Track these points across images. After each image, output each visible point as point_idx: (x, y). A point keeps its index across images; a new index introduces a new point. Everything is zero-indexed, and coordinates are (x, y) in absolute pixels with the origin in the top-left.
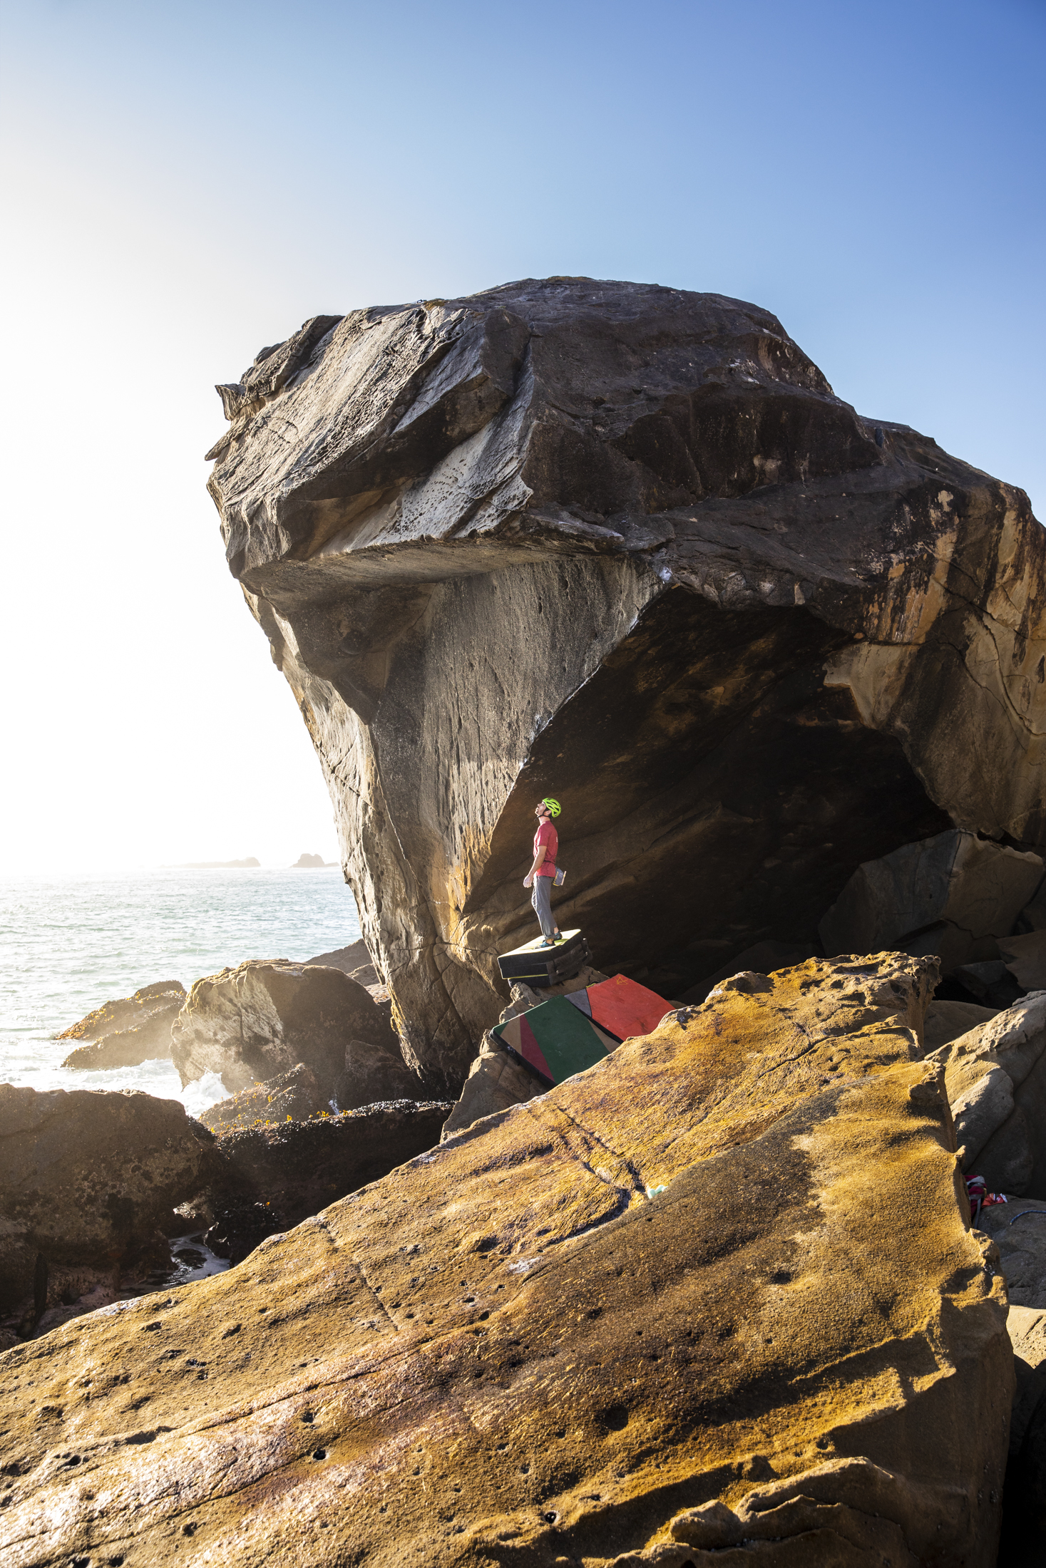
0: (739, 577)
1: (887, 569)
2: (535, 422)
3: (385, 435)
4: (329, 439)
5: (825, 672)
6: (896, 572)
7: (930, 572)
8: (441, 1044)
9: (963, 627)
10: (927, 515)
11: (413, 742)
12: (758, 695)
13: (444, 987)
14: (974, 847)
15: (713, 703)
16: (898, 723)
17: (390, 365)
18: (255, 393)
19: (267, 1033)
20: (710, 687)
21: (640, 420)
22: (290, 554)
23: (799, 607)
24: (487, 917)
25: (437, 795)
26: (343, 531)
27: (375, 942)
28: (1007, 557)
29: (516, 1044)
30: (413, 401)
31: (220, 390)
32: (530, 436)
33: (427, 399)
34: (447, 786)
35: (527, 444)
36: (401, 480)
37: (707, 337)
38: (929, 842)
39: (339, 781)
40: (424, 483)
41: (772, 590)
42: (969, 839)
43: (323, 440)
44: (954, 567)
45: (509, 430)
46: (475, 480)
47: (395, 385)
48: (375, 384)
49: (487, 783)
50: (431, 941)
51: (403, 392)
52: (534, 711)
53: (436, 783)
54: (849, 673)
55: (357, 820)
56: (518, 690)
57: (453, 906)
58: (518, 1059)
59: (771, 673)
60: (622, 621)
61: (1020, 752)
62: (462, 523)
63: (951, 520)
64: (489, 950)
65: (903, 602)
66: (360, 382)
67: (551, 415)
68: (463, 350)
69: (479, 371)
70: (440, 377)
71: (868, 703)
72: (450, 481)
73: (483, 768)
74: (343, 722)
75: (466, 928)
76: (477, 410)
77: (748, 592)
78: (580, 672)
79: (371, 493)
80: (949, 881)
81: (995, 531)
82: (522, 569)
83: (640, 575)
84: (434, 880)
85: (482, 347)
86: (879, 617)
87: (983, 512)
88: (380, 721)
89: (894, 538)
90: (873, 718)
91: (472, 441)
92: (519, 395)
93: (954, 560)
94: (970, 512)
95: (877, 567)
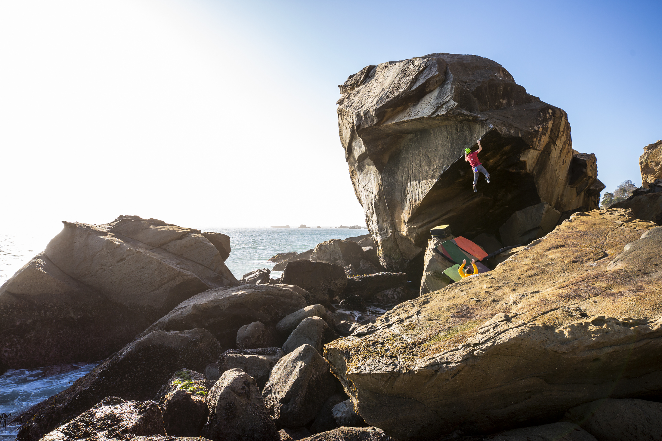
0: (506, 129)
1: (539, 129)
2: (454, 86)
3: (409, 91)
4: (389, 93)
5: (521, 157)
6: (540, 130)
7: (547, 131)
8: (394, 258)
9: (550, 147)
10: (546, 116)
11: (394, 177)
12: (500, 163)
13: (397, 243)
14: (548, 207)
15: (489, 164)
16: (534, 172)
17: (405, 74)
18: (352, 86)
19: (337, 257)
20: (489, 160)
21: (477, 87)
22: (376, 124)
23: (520, 137)
24: (413, 224)
25: (401, 191)
26: (392, 117)
27: (375, 232)
28: (562, 129)
29: (441, 251)
30: (416, 82)
31: (340, 86)
32: (454, 89)
33: (421, 81)
34: (405, 188)
35: (453, 92)
36: (410, 104)
37: (487, 67)
38: (536, 206)
39: (366, 190)
40: (418, 104)
41: (513, 133)
42: (547, 205)
43: (386, 94)
44: (552, 130)
45: (446, 89)
46: (437, 101)
47: (410, 78)
48: (402, 78)
49: (422, 187)
50: (394, 231)
51: (413, 80)
52: (443, 165)
53: (402, 188)
54: (527, 157)
55: (372, 200)
56: (437, 161)
57: (403, 221)
58: (442, 255)
59: (505, 157)
60: (475, 139)
61: (556, 183)
62: (434, 113)
63: (552, 117)
64: (414, 232)
65: (541, 138)
66: (395, 78)
67: (458, 84)
68: (431, 68)
69: (438, 73)
70: (424, 75)
71: (529, 166)
72: (427, 103)
73: (421, 183)
74: (367, 175)
75: (407, 227)
76: (435, 84)
77: (508, 133)
78: (460, 154)
79: (401, 107)
80: (542, 216)
81: (560, 121)
82: (442, 127)
83: (482, 127)
84: (396, 215)
85: (437, 67)
86: (536, 142)
87: (558, 116)
88: (384, 172)
89: (539, 121)
90: (530, 170)
91: (432, 92)
92: (448, 79)
93: (552, 128)
94: (556, 116)
95: (536, 128)
